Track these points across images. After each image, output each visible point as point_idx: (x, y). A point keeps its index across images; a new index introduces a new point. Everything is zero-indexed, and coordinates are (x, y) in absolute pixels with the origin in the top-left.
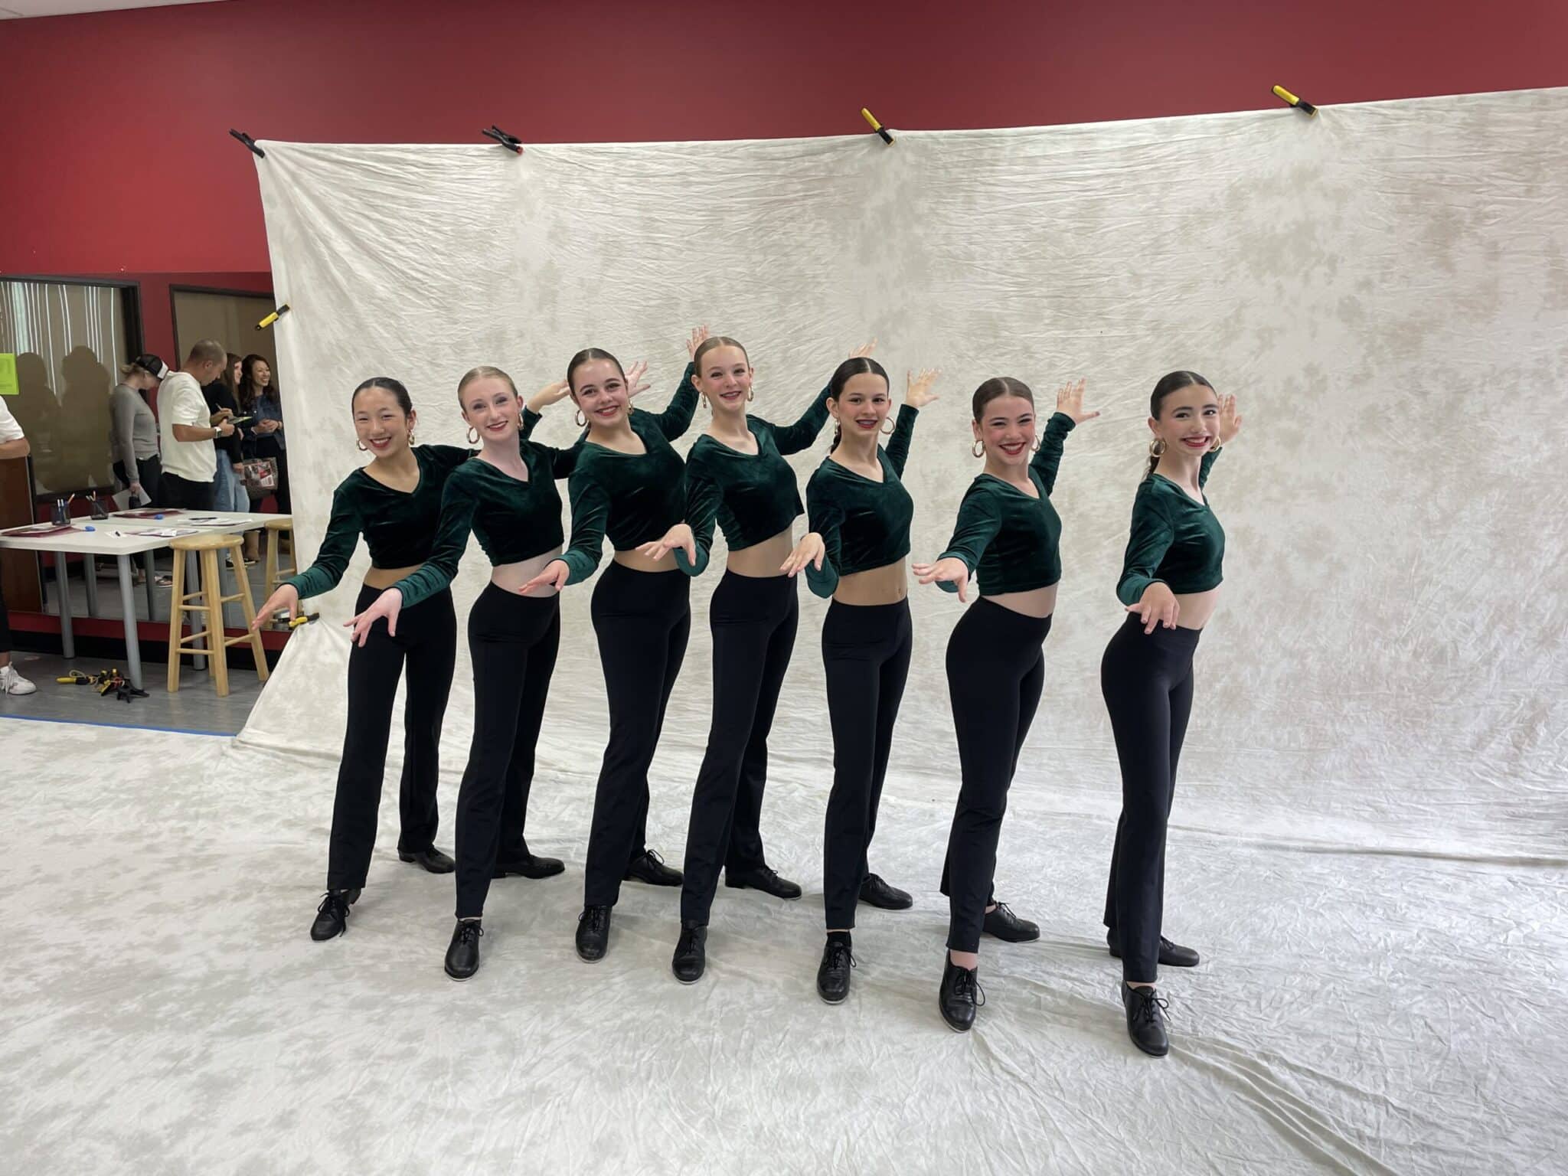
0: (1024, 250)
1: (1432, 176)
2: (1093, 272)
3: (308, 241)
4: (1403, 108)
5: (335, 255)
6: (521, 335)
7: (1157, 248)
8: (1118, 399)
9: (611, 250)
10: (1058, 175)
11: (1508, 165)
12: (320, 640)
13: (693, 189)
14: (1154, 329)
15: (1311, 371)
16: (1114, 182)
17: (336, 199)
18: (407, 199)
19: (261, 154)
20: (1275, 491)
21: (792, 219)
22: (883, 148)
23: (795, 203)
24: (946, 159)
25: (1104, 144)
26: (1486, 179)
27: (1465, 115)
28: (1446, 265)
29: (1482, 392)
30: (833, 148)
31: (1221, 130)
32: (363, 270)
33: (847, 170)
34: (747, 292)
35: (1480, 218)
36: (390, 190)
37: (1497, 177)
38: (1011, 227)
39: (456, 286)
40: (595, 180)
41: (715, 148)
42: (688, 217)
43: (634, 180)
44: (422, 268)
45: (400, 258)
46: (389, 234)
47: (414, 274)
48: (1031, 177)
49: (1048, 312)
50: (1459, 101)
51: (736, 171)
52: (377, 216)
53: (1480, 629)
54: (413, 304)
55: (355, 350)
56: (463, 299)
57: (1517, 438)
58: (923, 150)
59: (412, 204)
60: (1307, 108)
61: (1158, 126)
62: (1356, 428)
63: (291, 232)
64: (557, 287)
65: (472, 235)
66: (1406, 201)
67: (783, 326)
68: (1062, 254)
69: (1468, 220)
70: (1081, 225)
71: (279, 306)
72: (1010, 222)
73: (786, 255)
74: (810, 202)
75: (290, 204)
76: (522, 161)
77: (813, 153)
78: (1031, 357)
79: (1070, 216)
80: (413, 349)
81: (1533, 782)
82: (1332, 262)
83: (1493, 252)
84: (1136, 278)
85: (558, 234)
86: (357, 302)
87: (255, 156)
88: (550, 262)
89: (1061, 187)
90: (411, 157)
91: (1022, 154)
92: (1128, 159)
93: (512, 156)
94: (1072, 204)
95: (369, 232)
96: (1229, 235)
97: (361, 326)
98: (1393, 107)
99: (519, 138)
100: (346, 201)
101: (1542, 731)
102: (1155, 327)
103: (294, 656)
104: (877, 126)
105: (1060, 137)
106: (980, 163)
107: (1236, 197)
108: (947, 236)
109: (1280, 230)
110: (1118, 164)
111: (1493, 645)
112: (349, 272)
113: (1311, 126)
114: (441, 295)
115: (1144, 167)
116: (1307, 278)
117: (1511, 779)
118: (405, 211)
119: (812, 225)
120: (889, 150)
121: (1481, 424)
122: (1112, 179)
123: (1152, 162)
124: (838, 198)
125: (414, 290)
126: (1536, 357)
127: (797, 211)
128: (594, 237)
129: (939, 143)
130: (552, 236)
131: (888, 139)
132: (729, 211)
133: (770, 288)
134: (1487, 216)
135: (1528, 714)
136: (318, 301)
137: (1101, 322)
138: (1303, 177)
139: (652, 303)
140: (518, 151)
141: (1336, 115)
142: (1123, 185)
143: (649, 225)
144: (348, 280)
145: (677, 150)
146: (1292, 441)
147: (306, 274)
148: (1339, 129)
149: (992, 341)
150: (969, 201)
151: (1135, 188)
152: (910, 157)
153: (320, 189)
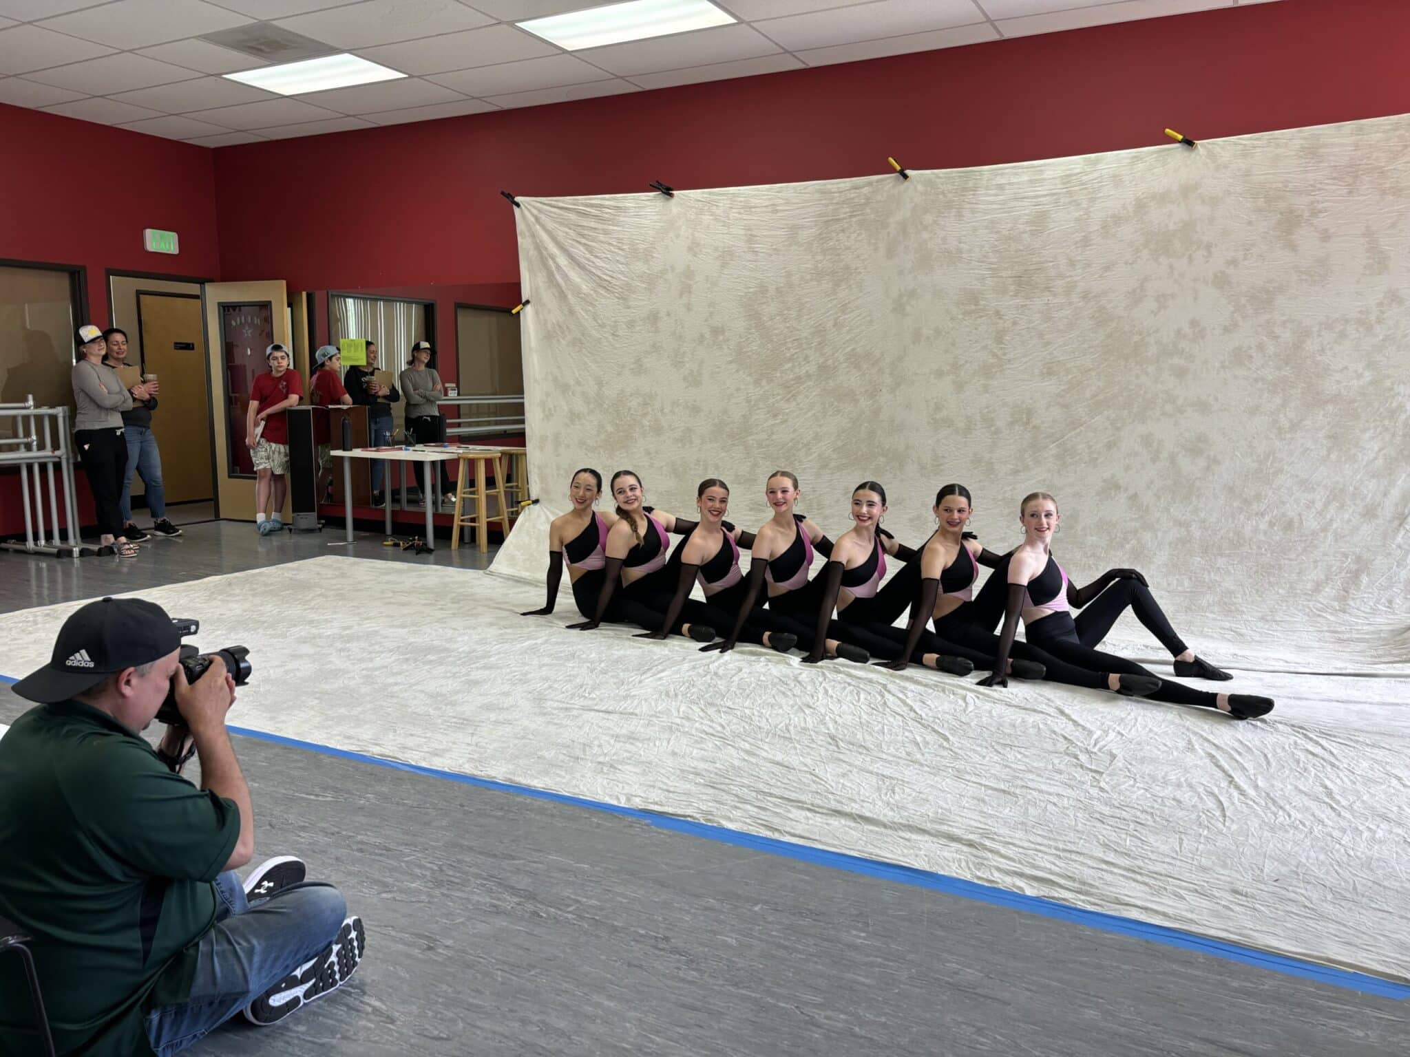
0: (996, 246)
1: (1280, 185)
2: (1043, 259)
3: (543, 258)
4: (1256, 139)
5: (558, 267)
6: (669, 315)
7: (1086, 242)
8: (1060, 346)
9: (726, 256)
10: (1019, 196)
11: (1334, 175)
12: (539, 516)
13: (779, 214)
14: (1084, 298)
15: (1194, 323)
16: (1057, 199)
17: (561, 232)
18: (603, 229)
19: (518, 205)
20: (1169, 408)
21: (843, 231)
22: (903, 183)
23: (845, 221)
24: (944, 188)
25: (1049, 174)
26: (1319, 186)
27: (1302, 142)
28: (1293, 247)
29: (1319, 336)
30: (870, 184)
31: (1129, 161)
32: (574, 275)
33: (879, 198)
34: (811, 280)
35: (1315, 213)
36: (593, 224)
37: (1328, 184)
38: (987, 231)
39: (628, 284)
40: (718, 212)
41: (794, 188)
42: (775, 233)
43: (742, 211)
44: (610, 273)
45: (597, 267)
46: (591, 252)
47: (604, 277)
48: (1002, 198)
49: (1012, 288)
50: (1299, 132)
51: (806, 201)
52: (583, 241)
53: (1319, 505)
54: (605, 297)
55: (568, 328)
56: (634, 292)
57: (1346, 368)
58: (930, 183)
59: (606, 232)
60: (1189, 143)
61: (1085, 160)
62: (1227, 364)
63: (533, 253)
64: (692, 283)
65: (642, 251)
66: (1261, 202)
67: (835, 302)
68: (1021, 248)
69: (1306, 214)
70: (1034, 228)
71: (524, 300)
72: (986, 228)
73: (838, 255)
74: (854, 219)
75: (533, 236)
76: (674, 201)
77: (857, 188)
78: (1000, 318)
79: (1027, 222)
80: (602, 326)
81: (1357, 617)
82: (1208, 247)
83: (1326, 237)
84: (1072, 263)
85: (694, 248)
86: (570, 297)
87: (515, 207)
88: (688, 267)
89: (1021, 204)
90: (607, 203)
91: (994, 183)
92: (1066, 183)
93: (668, 199)
94: (1028, 215)
95: (579, 251)
96: (1136, 232)
97: (572, 312)
98: (1251, 139)
99: (671, 186)
100: (566, 233)
101: (1365, 579)
102: (1085, 296)
103: (523, 525)
104: (898, 168)
106: (965, 189)
107: (1140, 206)
108: (944, 239)
109: (1171, 227)
110: (1060, 186)
111: (1328, 517)
112: (566, 277)
113: (1193, 155)
114: (620, 290)
115: (1077, 188)
116: (1190, 259)
117: (1341, 614)
118: (601, 237)
119: (855, 235)
120: (907, 183)
121: (1319, 358)
122: (1055, 197)
123: (1082, 184)
124: (872, 216)
125: (605, 288)
126: (1359, 309)
127: (846, 226)
128: (716, 249)
129: (940, 178)
130: (690, 249)
131: (905, 177)
132: (802, 227)
133: (827, 277)
134: (1320, 212)
135: (1354, 567)
136: (547, 297)
137: (1048, 294)
138: (1187, 190)
139: (751, 290)
140: (671, 195)
141: (1210, 147)
142: (1062, 200)
143: (751, 239)
144: (565, 282)
145: (768, 190)
146: (1180, 373)
147: (541, 278)
148: (1212, 156)
149: (973, 307)
150: (960, 216)
151: (1070, 202)
152: (920, 188)
153: (550, 225)
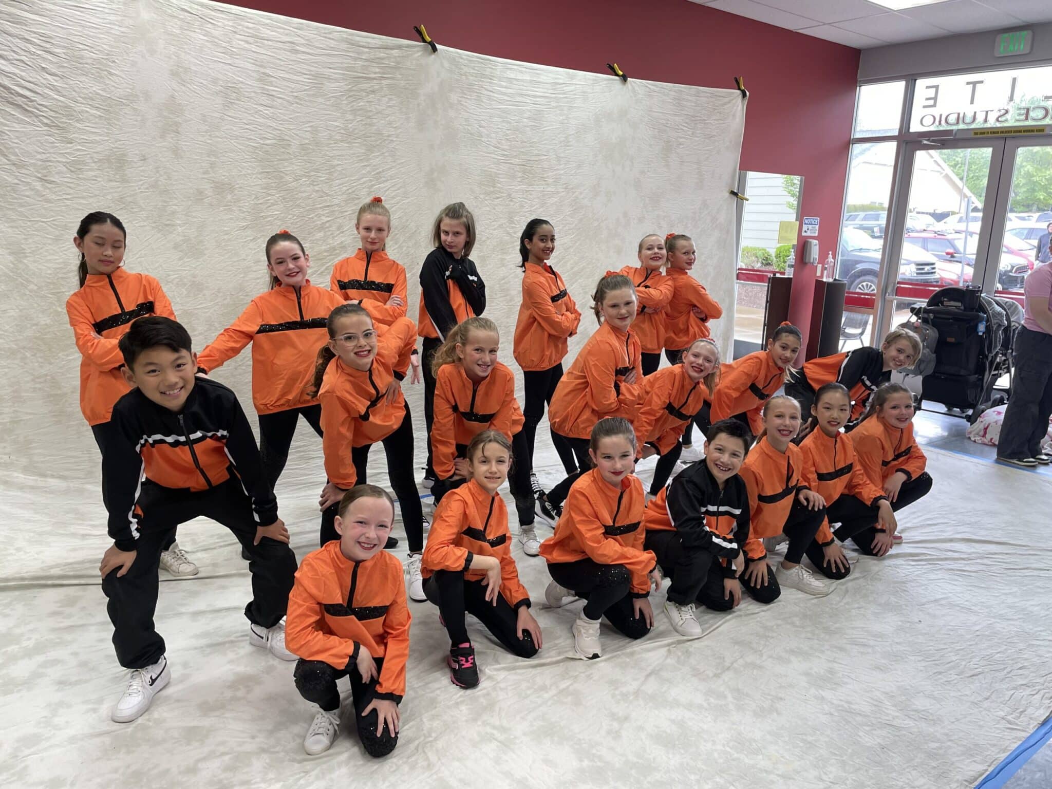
0: (507, 135)
1: (664, 122)
2: (540, 152)
6: (144, 159)
7: (567, 142)
9: (230, 93)
10: (524, 92)
14: (566, 188)
16: (548, 102)
21: (373, 92)
22: (430, 54)
23: (375, 81)
24: (466, 69)
25: (543, 78)
28: (668, 165)
30: (399, 47)
31: (591, 82)
33: (408, 64)
35: (678, 145)
37: (684, 126)
38: (501, 120)
39: (70, 107)
40: (215, 33)
41: (317, 28)
42: (295, 78)
43: (251, 40)
48: (510, 91)
49: (520, 174)
51: (332, 49)
56: (79, 120)
58: (453, 60)
60: (624, 78)
61: (568, 74)
64: (180, 120)
65: (89, 61)
66: (656, 133)
67: (368, 169)
68: (525, 140)
69: (674, 145)
70: (533, 124)
72: (500, 116)
73: (369, 117)
74: (384, 82)
77: (387, 48)
78: (511, 201)
79: (529, 118)
82: (632, 159)
83: (682, 161)
84: (558, 159)
89: (525, 100)
91: (506, 76)
92: (554, 89)
94: (530, 111)
96: (595, 140)
98: (653, 85)
104: (429, 39)
105: (524, 69)
106: (484, 76)
107: (598, 120)
108: (467, 120)
109: (614, 140)
110: (550, 91)
113: (625, 88)
114: (52, 114)
115: (561, 96)
116: (623, 167)
119: (386, 99)
120: (434, 57)
122: (547, 100)
124: (402, 83)
127: (377, 87)
130: (174, 74)
131: (434, 49)
133: (358, 141)
137: (544, 183)
138: (622, 114)
141: (634, 84)
142: (551, 104)
148: (634, 91)
149: (492, 189)
150: (479, 100)
151: (556, 107)
152: (446, 64)
